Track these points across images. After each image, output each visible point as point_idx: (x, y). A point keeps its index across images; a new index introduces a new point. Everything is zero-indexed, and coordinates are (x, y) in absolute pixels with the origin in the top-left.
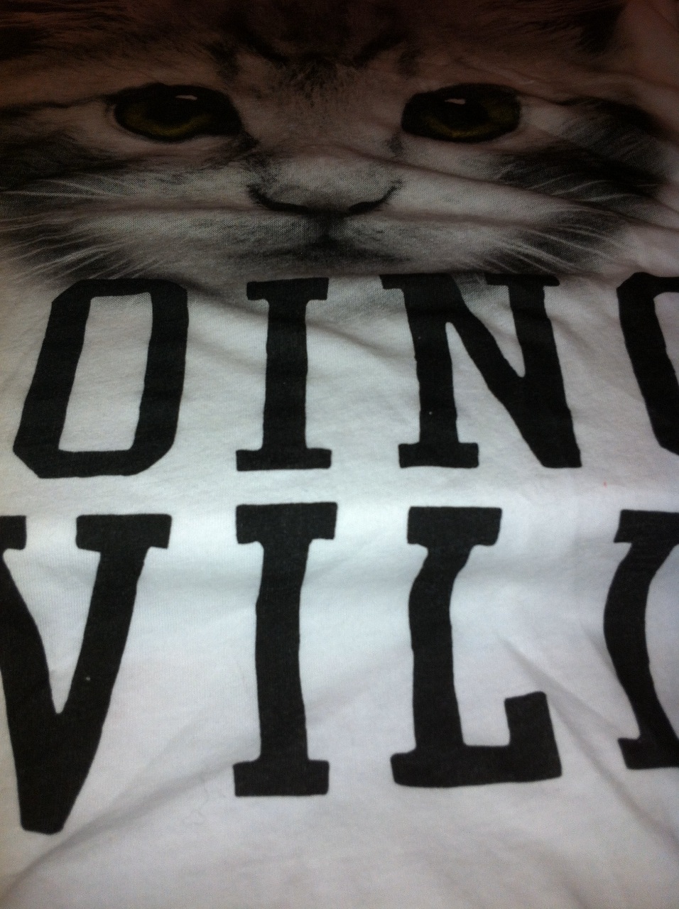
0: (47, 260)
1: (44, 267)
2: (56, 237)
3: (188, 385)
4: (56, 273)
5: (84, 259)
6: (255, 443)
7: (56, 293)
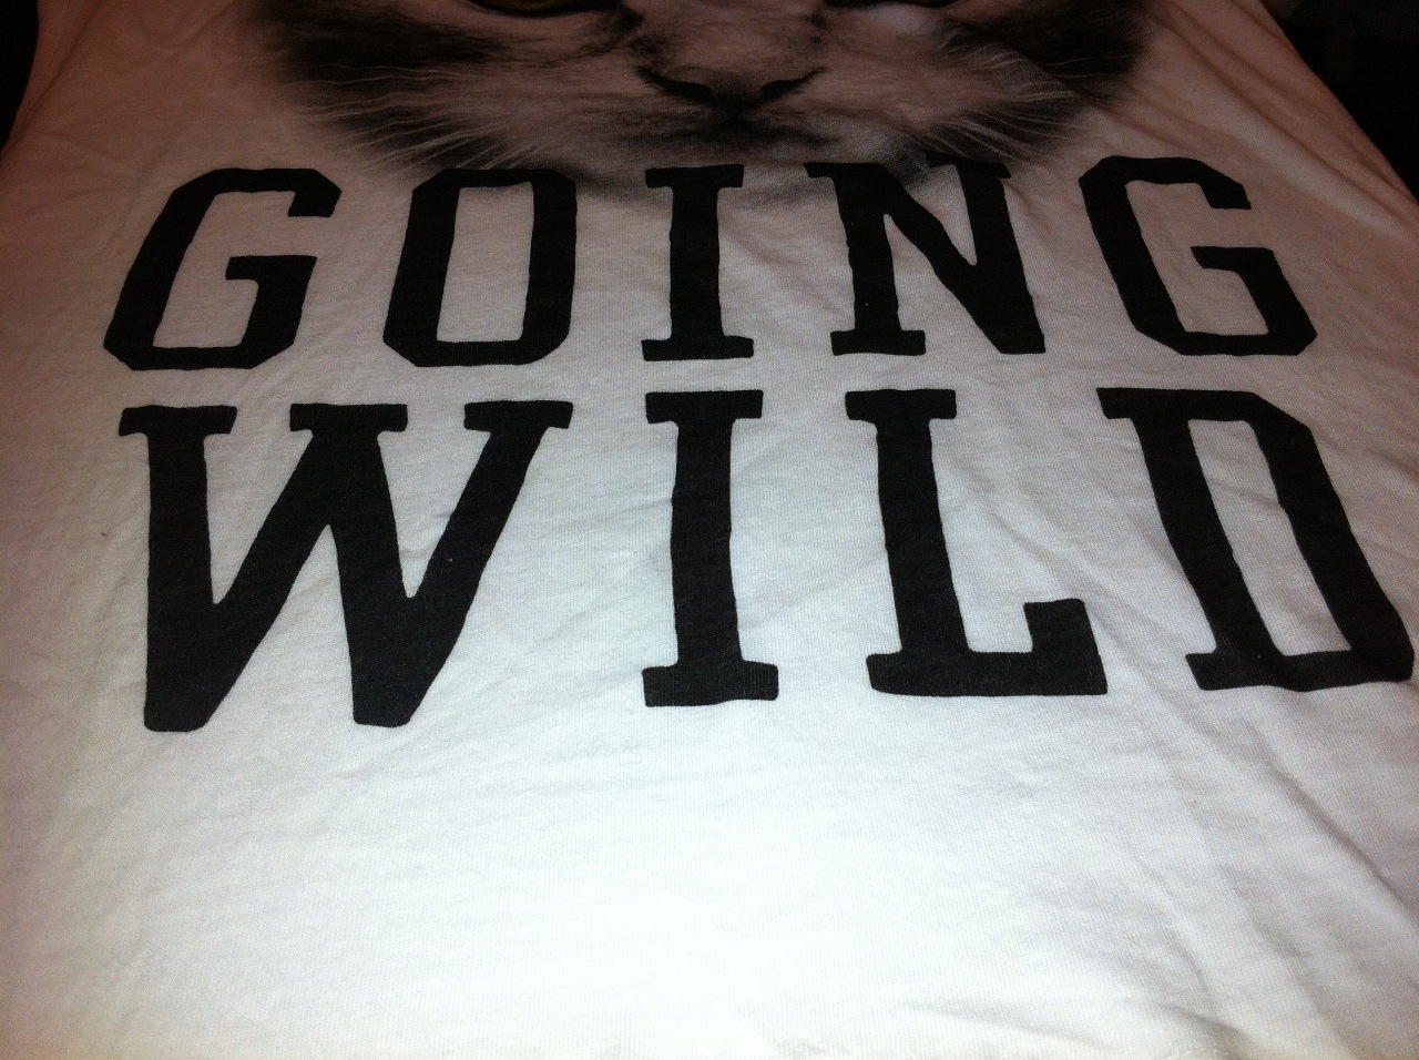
0: (403, 146)
1: (400, 154)
2: (411, 122)
3: (579, 275)
4: (414, 160)
5: (447, 145)
6: (664, 333)
7: (418, 182)
